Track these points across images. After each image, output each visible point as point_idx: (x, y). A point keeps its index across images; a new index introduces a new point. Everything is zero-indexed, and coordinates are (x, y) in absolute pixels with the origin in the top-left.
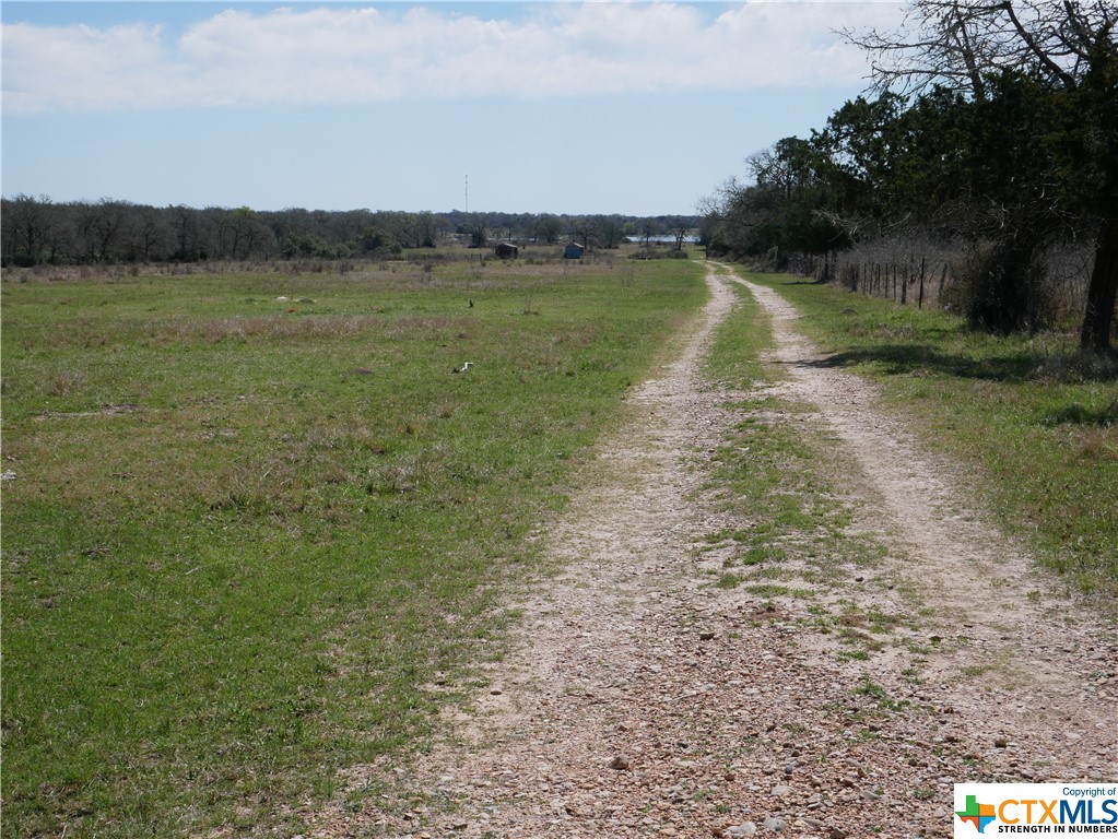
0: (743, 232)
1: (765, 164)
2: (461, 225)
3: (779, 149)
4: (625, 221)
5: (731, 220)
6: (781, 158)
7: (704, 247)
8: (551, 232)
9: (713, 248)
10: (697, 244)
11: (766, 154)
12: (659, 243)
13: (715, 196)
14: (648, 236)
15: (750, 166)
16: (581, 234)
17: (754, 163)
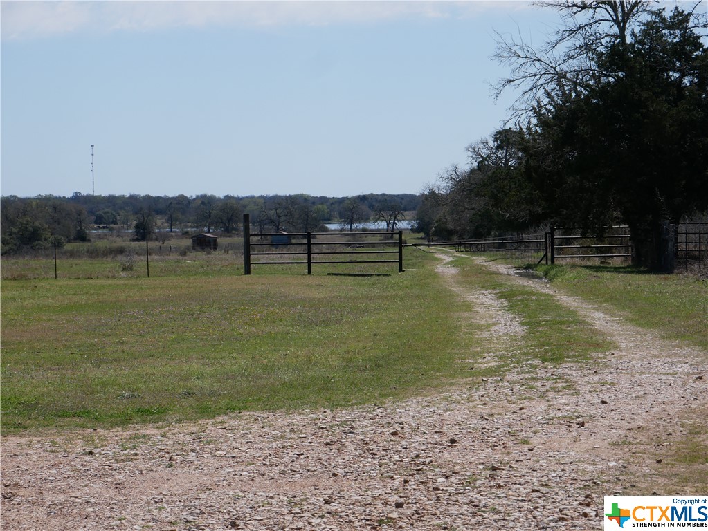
0: (467, 215)
1: (484, 152)
2: (100, 212)
3: (496, 140)
4: (314, 203)
5: (454, 205)
6: (497, 148)
7: (422, 235)
8: (230, 220)
9: (436, 234)
10: (413, 230)
11: (485, 143)
12: (364, 230)
13: (438, 183)
14: (351, 223)
15: (470, 154)
16: (273, 221)
17: (475, 151)
